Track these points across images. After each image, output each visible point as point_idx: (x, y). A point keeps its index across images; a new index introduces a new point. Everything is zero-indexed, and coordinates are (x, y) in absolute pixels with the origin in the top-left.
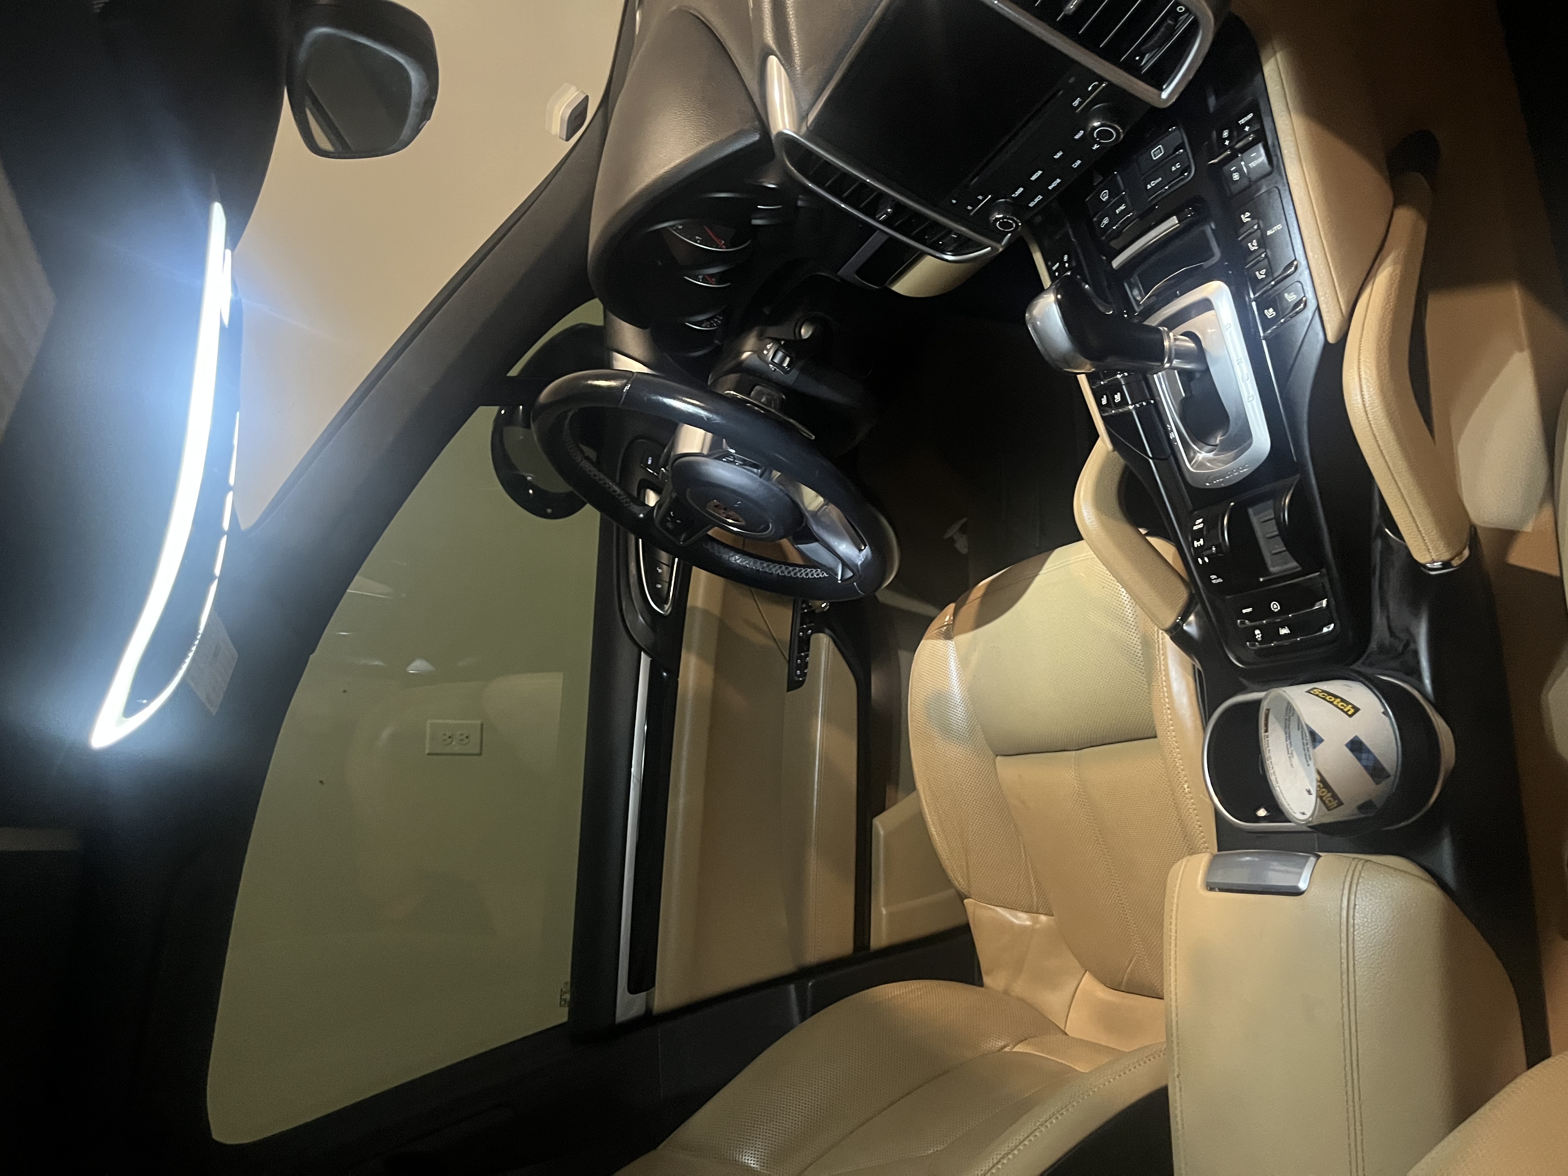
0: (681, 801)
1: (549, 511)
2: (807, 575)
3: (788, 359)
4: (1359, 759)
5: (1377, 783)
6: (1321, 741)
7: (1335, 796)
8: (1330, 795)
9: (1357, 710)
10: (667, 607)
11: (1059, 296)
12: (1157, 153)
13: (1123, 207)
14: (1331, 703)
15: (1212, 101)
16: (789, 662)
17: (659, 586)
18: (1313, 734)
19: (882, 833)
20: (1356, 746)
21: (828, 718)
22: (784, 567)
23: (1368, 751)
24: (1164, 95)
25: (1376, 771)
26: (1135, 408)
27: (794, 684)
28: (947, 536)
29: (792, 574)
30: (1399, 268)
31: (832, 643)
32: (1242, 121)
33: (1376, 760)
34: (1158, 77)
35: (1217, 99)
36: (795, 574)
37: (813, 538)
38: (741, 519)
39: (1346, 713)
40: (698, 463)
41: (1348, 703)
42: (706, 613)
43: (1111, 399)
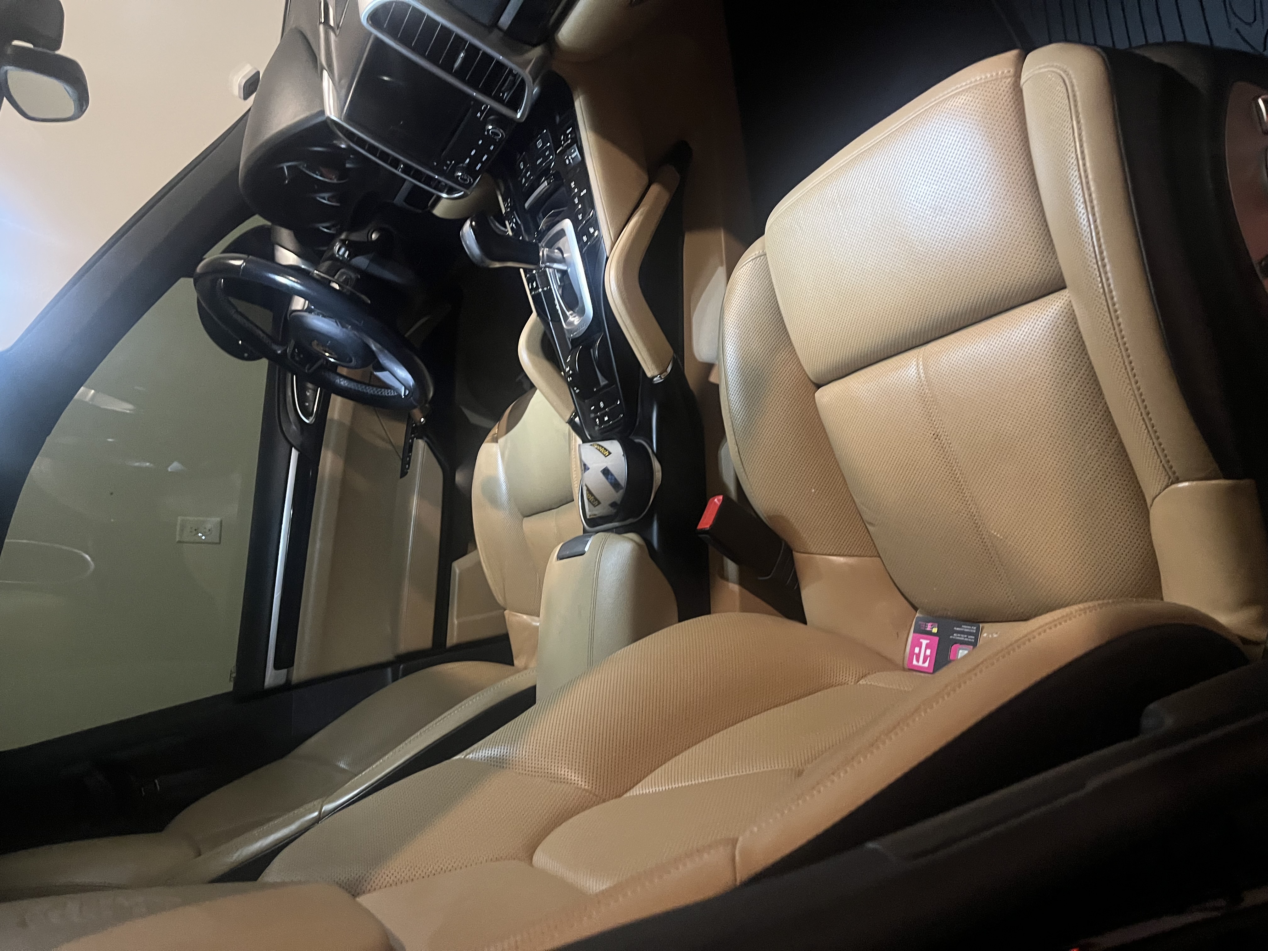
0: (318, 546)
1: (246, 355)
2: (388, 393)
3: (347, 253)
4: (607, 478)
5: (617, 492)
6: (589, 469)
7: (596, 499)
8: (593, 497)
9: (610, 453)
10: (311, 419)
11: (474, 223)
12: (539, 144)
13: (529, 173)
14: (599, 450)
15: (558, 119)
16: (402, 460)
17: (307, 404)
18: (585, 465)
19: (457, 571)
20: (606, 472)
21: (421, 495)
22: (375, 389)
23: (612, 475)
24: (519, 116)
25: (615, 484)
26: (543, 291)
27: (404, 473)
28: (517, 380)
29: (380, 393)
30: (642, 217)
31: (426, 447)
32: (568, 132)
33: (615, 479)
34: (514, 105)
35: (560, 117)
36: (382, 393)
37: (382, 368)
38: (333, 353)
39: (605, 455)
40: (302, 316)
41: (607, 450)
42: (341, 424)
43: (532, 285)
